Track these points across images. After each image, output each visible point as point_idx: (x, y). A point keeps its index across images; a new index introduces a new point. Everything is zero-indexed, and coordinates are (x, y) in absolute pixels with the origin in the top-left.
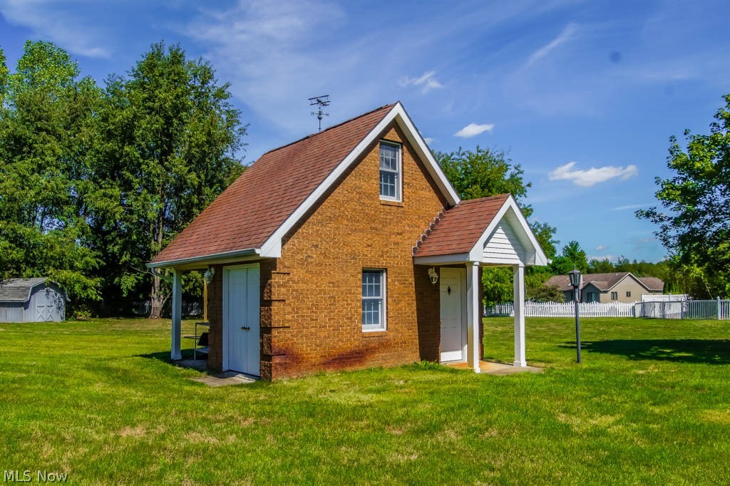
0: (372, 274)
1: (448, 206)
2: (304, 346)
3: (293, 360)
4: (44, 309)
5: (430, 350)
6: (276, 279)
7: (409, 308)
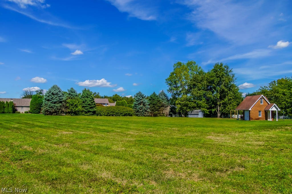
0: (260, 111)
1: (269, 104)
2: (253, 118)
3: (252, 119)
4: (200, 115)
5: (266, 119)
6: (250, 112)
7: (264, 115)
